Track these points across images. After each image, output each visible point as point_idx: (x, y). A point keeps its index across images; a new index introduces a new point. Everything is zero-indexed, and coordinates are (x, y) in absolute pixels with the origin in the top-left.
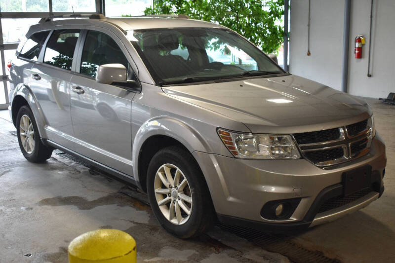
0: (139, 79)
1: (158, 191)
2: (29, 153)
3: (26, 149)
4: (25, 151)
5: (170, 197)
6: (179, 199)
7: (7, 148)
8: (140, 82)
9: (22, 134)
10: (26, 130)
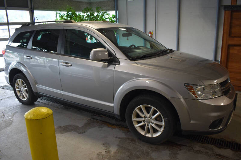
0: (116, 57)
1: (135, 120)
2: (24, 100)
3: (21, 98)
4: (20, 99)
5: (144, 122)
6: (153, 124)
7: (4, 97)
8: (117, 58)
9: (17, 89)
10: (20, 87)
